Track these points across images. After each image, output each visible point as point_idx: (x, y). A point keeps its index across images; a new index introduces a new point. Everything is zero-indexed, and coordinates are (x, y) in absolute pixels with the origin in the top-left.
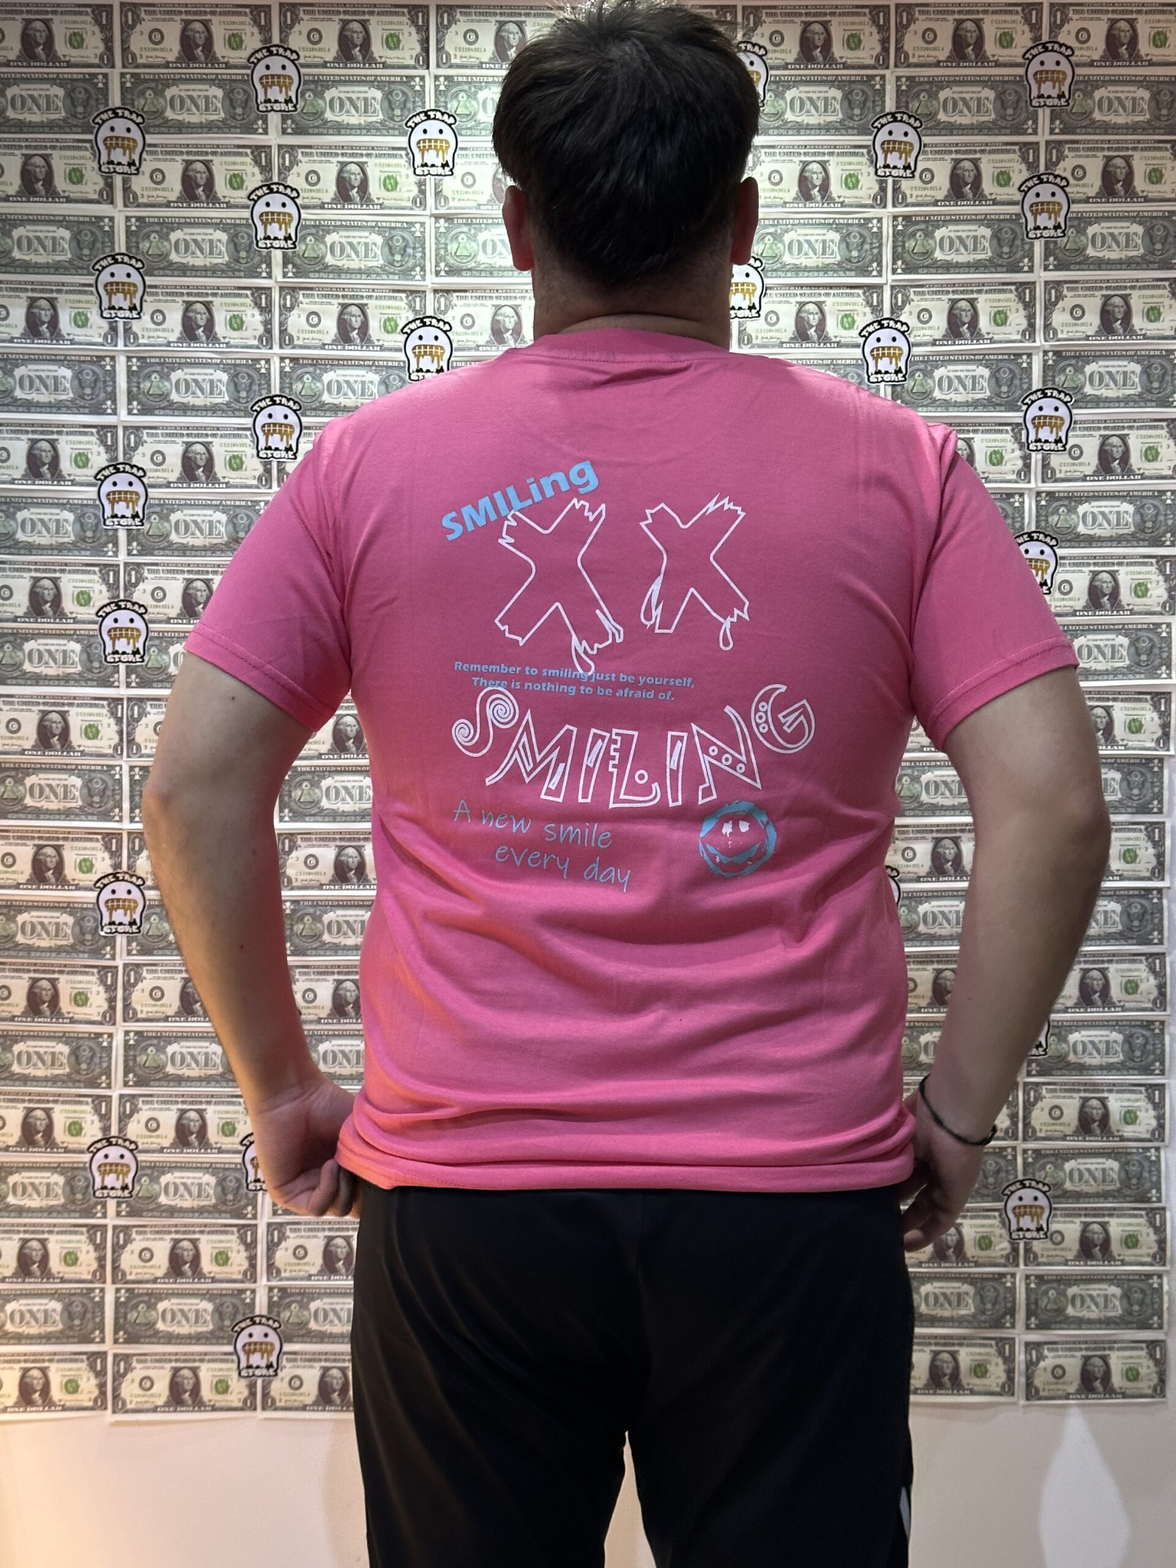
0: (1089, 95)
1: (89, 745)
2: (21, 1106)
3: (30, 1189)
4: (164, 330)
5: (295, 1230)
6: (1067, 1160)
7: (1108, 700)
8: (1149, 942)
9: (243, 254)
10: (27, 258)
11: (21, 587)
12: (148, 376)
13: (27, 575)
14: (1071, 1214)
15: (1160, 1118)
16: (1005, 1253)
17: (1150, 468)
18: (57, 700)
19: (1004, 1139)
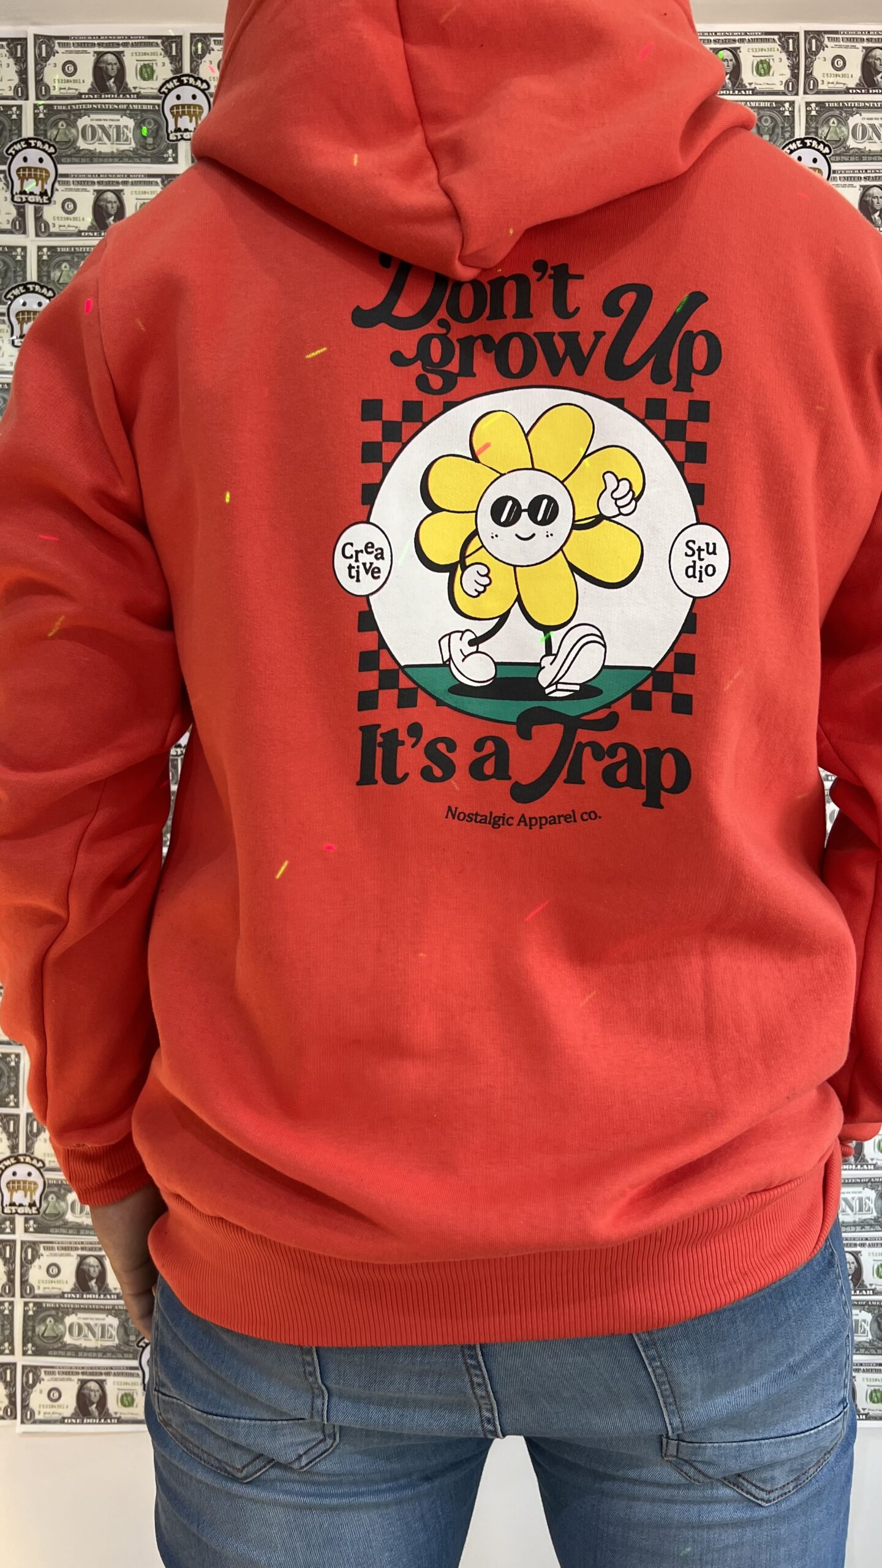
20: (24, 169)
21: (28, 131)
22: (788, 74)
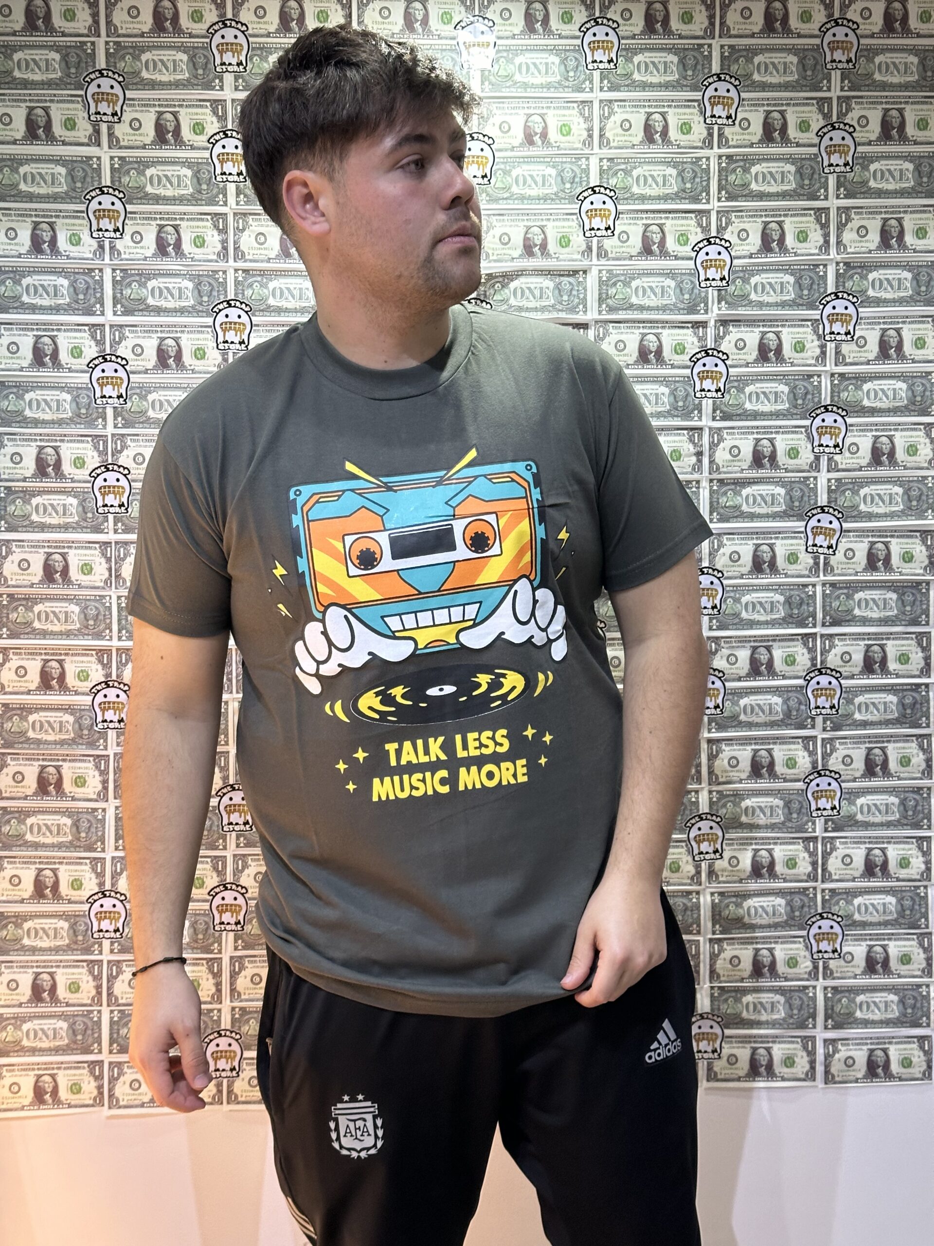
0: (870, 60)
1: (85, 580)
2: (33, 867)
3: (41, 933)
4: (142, 248)
5: (252, 962)
6: (856, 897)
7: (887, 536)
8: (919, 726)
9: (204, 187)
10: (31, 190)
11: (29, 454)
12: (129, 284)
13: (33, 444)
14: (859, 939)
15: (928, 863)
16: (808, 970)
17: (919, 354)
18: (59, 544)
19: (807, 881)
20: (98, 93)
21: (101, 63)
22: (706, 23)
